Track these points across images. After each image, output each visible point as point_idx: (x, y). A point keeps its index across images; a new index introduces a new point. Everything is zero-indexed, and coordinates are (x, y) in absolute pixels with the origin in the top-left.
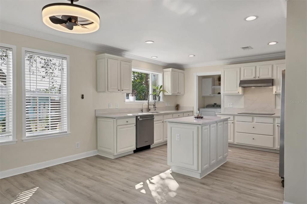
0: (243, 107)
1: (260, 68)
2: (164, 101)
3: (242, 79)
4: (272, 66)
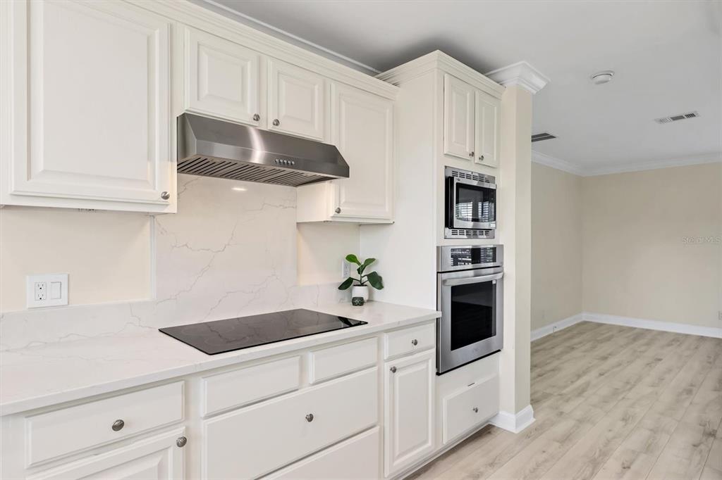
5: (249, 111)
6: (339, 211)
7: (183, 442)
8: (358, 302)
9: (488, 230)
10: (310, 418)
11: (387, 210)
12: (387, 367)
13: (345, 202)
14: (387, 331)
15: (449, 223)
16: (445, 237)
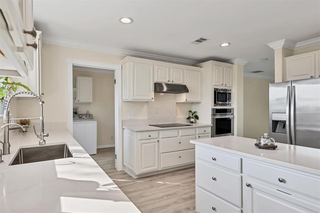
0: (146, 118)
1: (173, 71)
3: (156, 80)
4: (183, 71)
5: (167, 80)
6: (186, 100)
7: (158, 141)
8: (192, 122)
9: (228, 104)
10: (180, 143)
11: (199, 99)
12: (197, 136)
14: (198, 127)
15: (215, 102)
16: (215, 106)
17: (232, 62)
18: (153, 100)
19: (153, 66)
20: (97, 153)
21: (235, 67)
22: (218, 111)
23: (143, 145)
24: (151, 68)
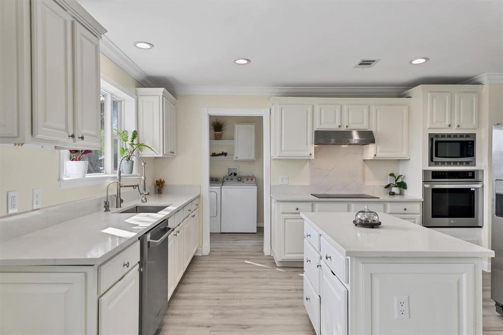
0: (307, 183)
1: (348, 109)
2: (138, 173)
3: (318, 127)
4: (369, 107)
5: (338, 124)
6: (375, 155)
8: (393, 194)
9: (470, 162)
11: (404, 153)
13: (380, 152)
15: (431, 159)
16: (429, 165)
17: (479, 80)
18: (313, 157)
19: (313, 106)
20: (257, 231)
21: (485, 89)
22: (437, 175)
23: (287, 221)
24: (309, 109)
